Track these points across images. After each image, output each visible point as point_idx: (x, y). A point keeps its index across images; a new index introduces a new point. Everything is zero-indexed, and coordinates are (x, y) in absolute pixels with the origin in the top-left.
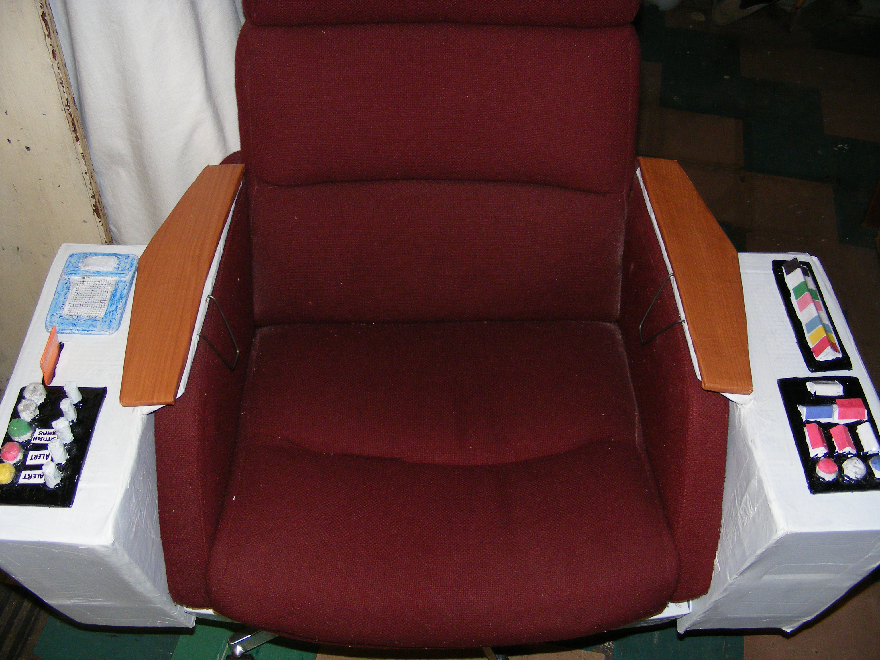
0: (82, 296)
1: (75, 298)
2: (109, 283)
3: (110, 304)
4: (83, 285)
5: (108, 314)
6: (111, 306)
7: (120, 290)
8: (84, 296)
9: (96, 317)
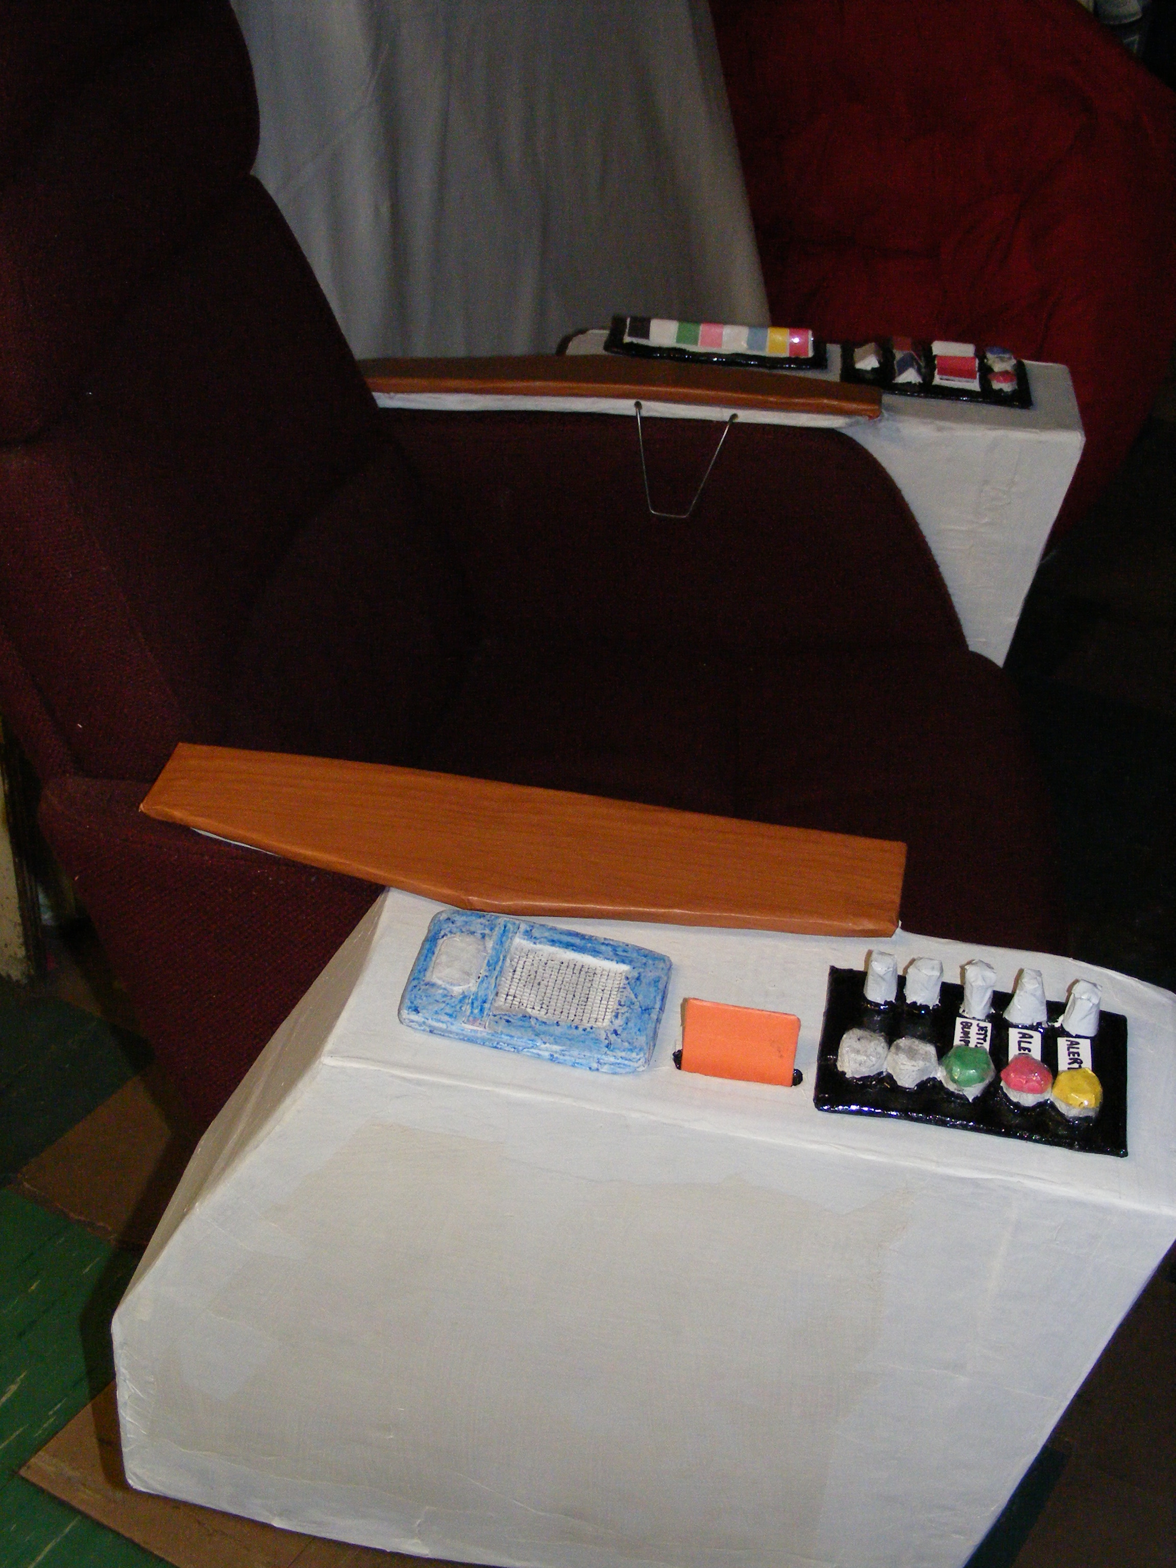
0: (553, 1001)
1: (557, 1012)
2: (524, 954)
3: (593, 954)
4: (519, 997)
5: (623, 958)
6: (600, 953)
8: (554, 997)
9: (628, 978)
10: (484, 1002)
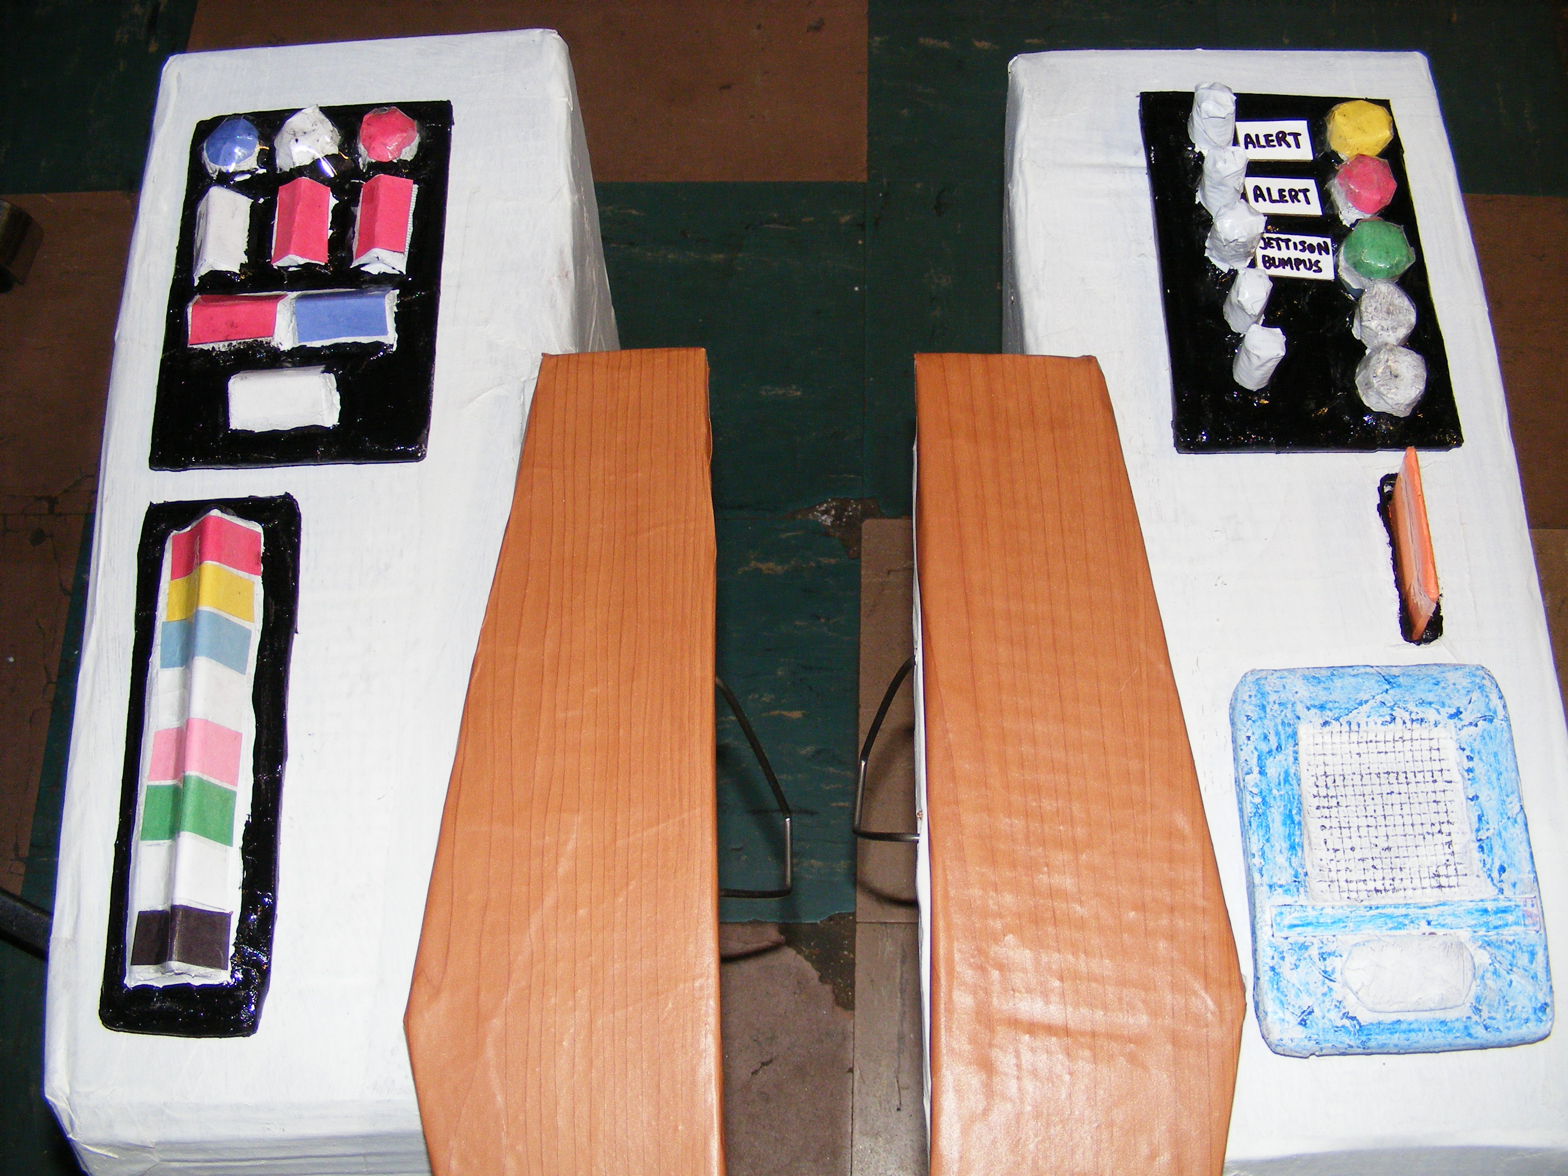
0: (1417, 820)
1: (1441, 807)
2: (1335, 886)
3: (1294, 782)
4: (1433, 870)
5: (1283, 737)
6: (1287, 773)
7: (1277, 847)
8: (1408, 820)
9: (1326, 723)
10: (1486, 911)
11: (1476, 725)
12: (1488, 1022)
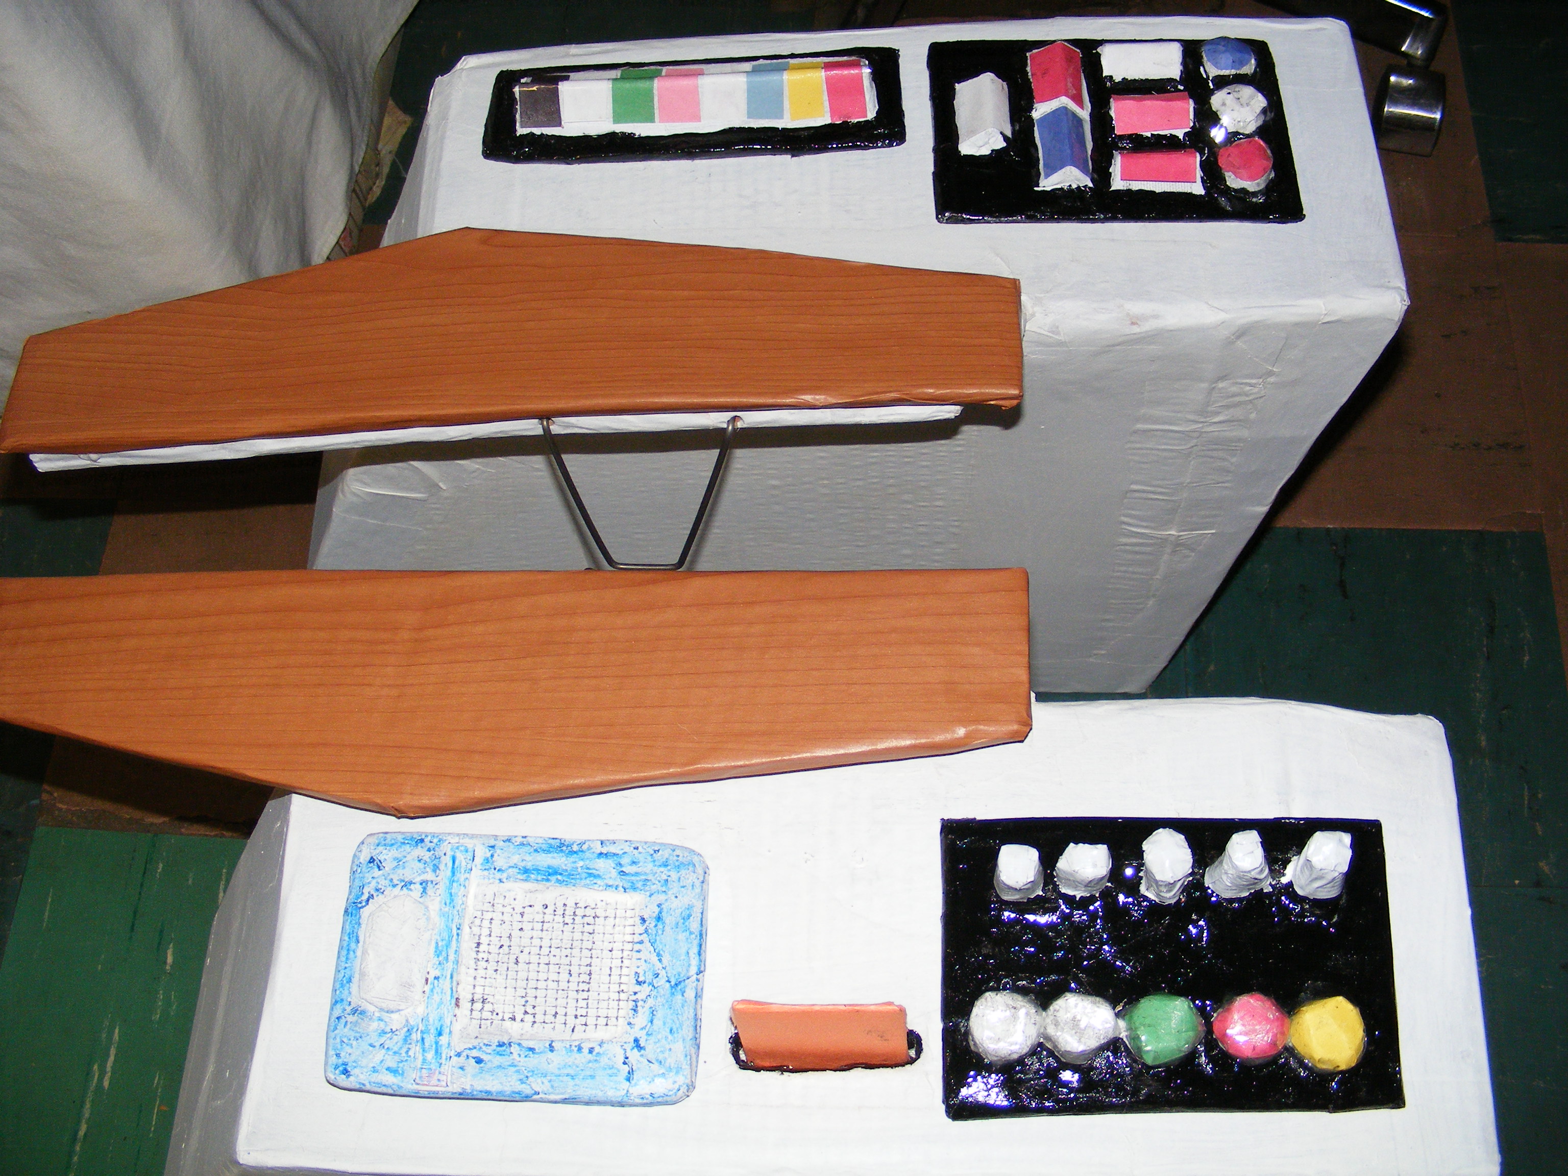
0: (540, 993)
1: (549, 1018)
2: (488, 907)
3: (588, 881)
4: (490, 999)
5: (633, 878)
6: (599, 876)
7: (528, 858)
8: (542, 985)
9: (643, 920)
10: (440, 1034)
11: (625, 1063)
12: (343, 1021)
